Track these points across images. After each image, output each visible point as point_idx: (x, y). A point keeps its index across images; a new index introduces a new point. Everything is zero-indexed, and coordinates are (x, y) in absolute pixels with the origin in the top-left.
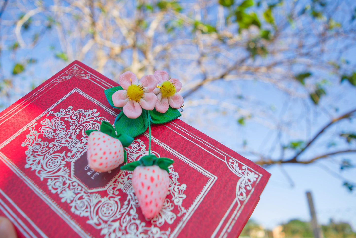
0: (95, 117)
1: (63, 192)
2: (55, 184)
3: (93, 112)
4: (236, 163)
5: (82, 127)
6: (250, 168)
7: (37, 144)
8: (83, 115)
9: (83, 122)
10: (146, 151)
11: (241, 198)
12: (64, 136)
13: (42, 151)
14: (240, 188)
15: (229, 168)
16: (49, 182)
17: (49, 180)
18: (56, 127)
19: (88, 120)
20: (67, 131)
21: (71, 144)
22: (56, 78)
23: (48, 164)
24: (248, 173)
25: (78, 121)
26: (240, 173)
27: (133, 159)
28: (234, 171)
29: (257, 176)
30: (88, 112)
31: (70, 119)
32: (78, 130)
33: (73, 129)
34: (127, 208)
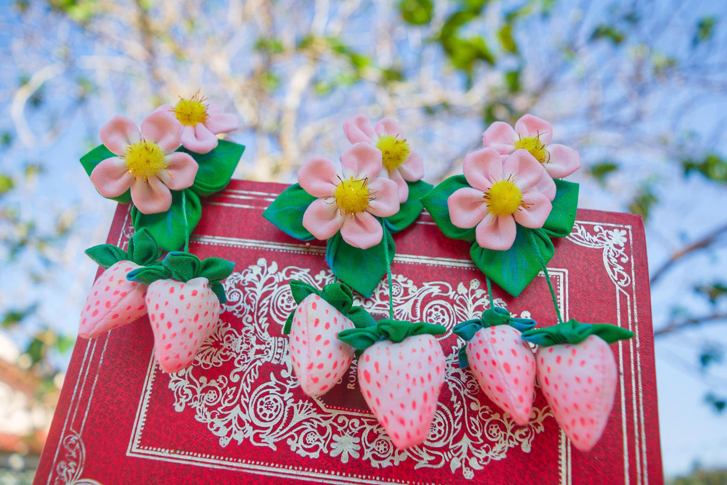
0: (274, 274)
1: (333, 445)
2: (305, 442)
3: (263, 268)
4: (580, 228)
5: (264, 309)
6: (605, 224)
7: (205, 390)
8: (247, 284)
9: (258, 298)
10: (420, 290)
11: (622, 283)
12: (245, 346)
13: (226, 397)
14: (612, 267)
15: (574, 241)
16: (293, 445)
17: (289, 442)
18: (215, 337)
19: (266, 289)
20: (244, 333)
21: (271, 353)
22: (121, 235)
23: (260, 414)
24: (608, 235)
25: (249, 302)
26: (596, 243)
27: (408, 316)
28: (586, 244)
29: (624, 232)
30: (252, 272)
31: (228, 307)
32: (263, 320)
33: (251, 323)
34: (462, 406)
